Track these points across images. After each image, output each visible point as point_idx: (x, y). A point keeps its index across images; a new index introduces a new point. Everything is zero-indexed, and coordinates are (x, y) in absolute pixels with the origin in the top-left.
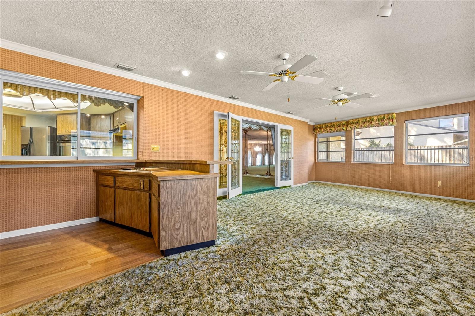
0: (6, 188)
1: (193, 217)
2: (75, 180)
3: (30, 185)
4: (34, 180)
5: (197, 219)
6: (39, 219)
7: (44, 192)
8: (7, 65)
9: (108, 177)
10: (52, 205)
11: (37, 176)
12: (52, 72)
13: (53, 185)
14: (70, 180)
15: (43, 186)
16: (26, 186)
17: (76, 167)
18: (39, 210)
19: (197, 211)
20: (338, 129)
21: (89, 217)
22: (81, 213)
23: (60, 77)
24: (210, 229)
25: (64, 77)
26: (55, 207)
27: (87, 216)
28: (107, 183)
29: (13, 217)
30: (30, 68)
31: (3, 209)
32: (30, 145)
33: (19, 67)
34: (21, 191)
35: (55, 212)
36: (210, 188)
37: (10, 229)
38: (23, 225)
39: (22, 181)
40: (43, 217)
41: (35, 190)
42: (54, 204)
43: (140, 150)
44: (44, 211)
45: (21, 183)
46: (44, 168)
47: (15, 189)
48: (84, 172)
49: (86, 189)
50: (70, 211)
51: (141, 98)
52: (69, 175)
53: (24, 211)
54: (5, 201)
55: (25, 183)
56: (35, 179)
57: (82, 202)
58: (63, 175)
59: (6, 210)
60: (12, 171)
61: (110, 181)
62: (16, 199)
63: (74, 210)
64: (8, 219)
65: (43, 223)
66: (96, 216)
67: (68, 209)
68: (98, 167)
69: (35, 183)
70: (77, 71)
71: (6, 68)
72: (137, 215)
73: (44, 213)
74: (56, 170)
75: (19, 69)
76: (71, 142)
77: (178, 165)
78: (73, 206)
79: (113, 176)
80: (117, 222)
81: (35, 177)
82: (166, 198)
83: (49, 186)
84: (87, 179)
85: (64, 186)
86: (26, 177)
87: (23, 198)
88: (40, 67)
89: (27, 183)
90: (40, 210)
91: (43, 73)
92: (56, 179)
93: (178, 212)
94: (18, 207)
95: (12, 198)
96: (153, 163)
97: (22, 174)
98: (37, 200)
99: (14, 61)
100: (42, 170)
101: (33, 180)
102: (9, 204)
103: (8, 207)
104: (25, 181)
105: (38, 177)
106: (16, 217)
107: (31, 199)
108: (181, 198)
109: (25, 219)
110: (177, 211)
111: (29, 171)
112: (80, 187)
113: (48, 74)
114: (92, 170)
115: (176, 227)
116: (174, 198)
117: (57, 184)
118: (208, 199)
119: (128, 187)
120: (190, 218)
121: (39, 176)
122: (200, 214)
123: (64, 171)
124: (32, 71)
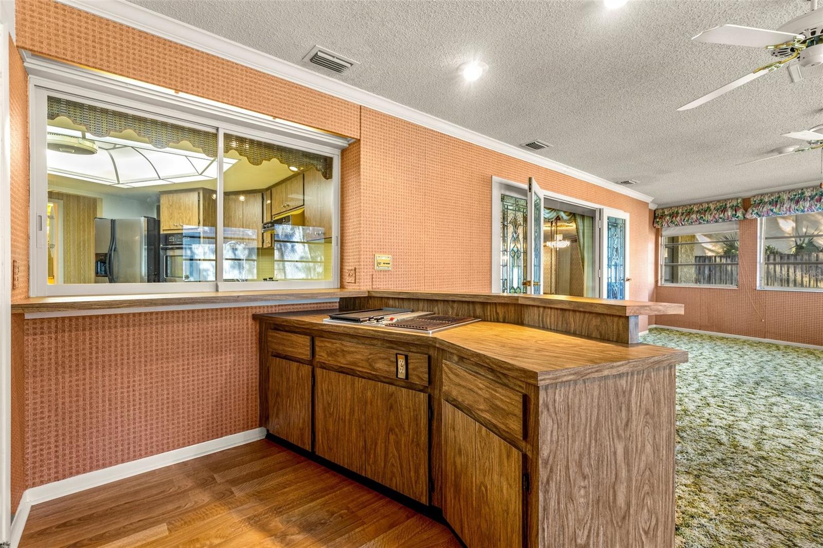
0: (56, 369)
1: (621, 500)
2: (214, 342)
3: (113, 358)
4: (122, 345)
5: (628, 505)
6: (134, 442)
7: (146, 375)
8: (53, 43)
9: (292, 335)
10: (163, 404)
11: (128, 335)
12: (162, 69)
13: (165, 356)
14: (203, 341)
15: (143, 360)
16: (104, 362)
17: (217, 309)
18: (134, 419)
19: (629, 479)
20: (722, 216)
21: (243, 429)
22: (226, 420)
23: (181, 83)
24: (659, 533)
25: (190, 83)
26: (170, 409)
27: (241, 426)
28: (291, 352)
29: (74, 441)
30: (111, 54)
31: (50, 422)
32: (110, 255)
33: (83, 51)
34: (91, 373)
35: (171, 423)
36: (660, 399)
37: (67, 472)
38: (98, 461)
39: (94, 349)
40: (143, 437)
41: (125, 371)
42: (168, 403)
43: (348, 267)
44: (146, 421)
45: (91, 353)
46: (146, 314)
47: (77, 370)
48: (232, 321)
49: (237, 361)
50: (203, 417)
51: (349, 145)
52: (200, 330)
53: (100, 424)
54: (53, 402)
55: (100, 355)
56: (125, 343)
57: (228, 393)
58: (188, 329)
59: (57, 425)
60: (70, 325)
61: (300, 346)
62: (81, 394)
63: (213, 415)
64: (61, 448)
65: (143, 453)
66: (260, 426)
67: (198, 414)
68: (264, 307)
69: (125, 352)
70: (220, 69)
71: (50, 50)
72: (386, 449)
73: (146, 425)
74: (173, 317)
75: (83, 56)
76: (182, 248)
77: (466, 306)
78: (210, 405)
79: (306, 334)
80: (319, 452)
81: (125, 337)
82: (555, 445)
83: (157, 359)
84: (239, 337)
85: (190, 357)
86: (103, 337)
87: (97, 392)
88: (134, 54)
89: (107, 354)
90: (137, 420)
91: (141, 71)
92: (173, 340)
93: (585, 487)
94: (85, 415)
95: (70, 392)
96: (388, 298)
97: (94, 332)
98: (128, 396)
99: (71, 34)
100: (140, 320)
101: (119, 345)
102: (63, 408)
103: (60, 418)
104: (100, 347)
105: (131, 338)
106: (81, 442)
107: (116, 393)
108: (590, 441)
109: (101, 444)
110: (582, 484)
111: (110, 323)
112: (226, 358)
113: (152, 74)
114: (250, 315)
115: (579, 541)
116: (574, 441)
117: (175, 351)
118: (654, 436)
119: (353, 367)
120: (612, 505)
121: (134, 335)
122: (636, 487)
123: (189, 321)
124: (115, 64)
